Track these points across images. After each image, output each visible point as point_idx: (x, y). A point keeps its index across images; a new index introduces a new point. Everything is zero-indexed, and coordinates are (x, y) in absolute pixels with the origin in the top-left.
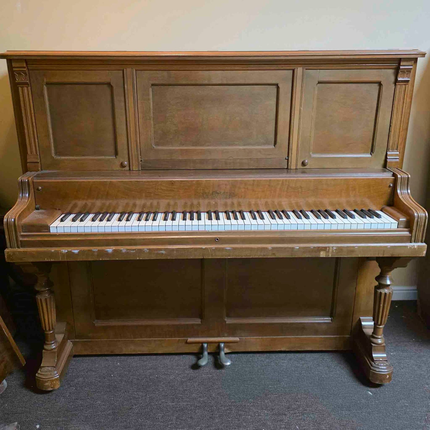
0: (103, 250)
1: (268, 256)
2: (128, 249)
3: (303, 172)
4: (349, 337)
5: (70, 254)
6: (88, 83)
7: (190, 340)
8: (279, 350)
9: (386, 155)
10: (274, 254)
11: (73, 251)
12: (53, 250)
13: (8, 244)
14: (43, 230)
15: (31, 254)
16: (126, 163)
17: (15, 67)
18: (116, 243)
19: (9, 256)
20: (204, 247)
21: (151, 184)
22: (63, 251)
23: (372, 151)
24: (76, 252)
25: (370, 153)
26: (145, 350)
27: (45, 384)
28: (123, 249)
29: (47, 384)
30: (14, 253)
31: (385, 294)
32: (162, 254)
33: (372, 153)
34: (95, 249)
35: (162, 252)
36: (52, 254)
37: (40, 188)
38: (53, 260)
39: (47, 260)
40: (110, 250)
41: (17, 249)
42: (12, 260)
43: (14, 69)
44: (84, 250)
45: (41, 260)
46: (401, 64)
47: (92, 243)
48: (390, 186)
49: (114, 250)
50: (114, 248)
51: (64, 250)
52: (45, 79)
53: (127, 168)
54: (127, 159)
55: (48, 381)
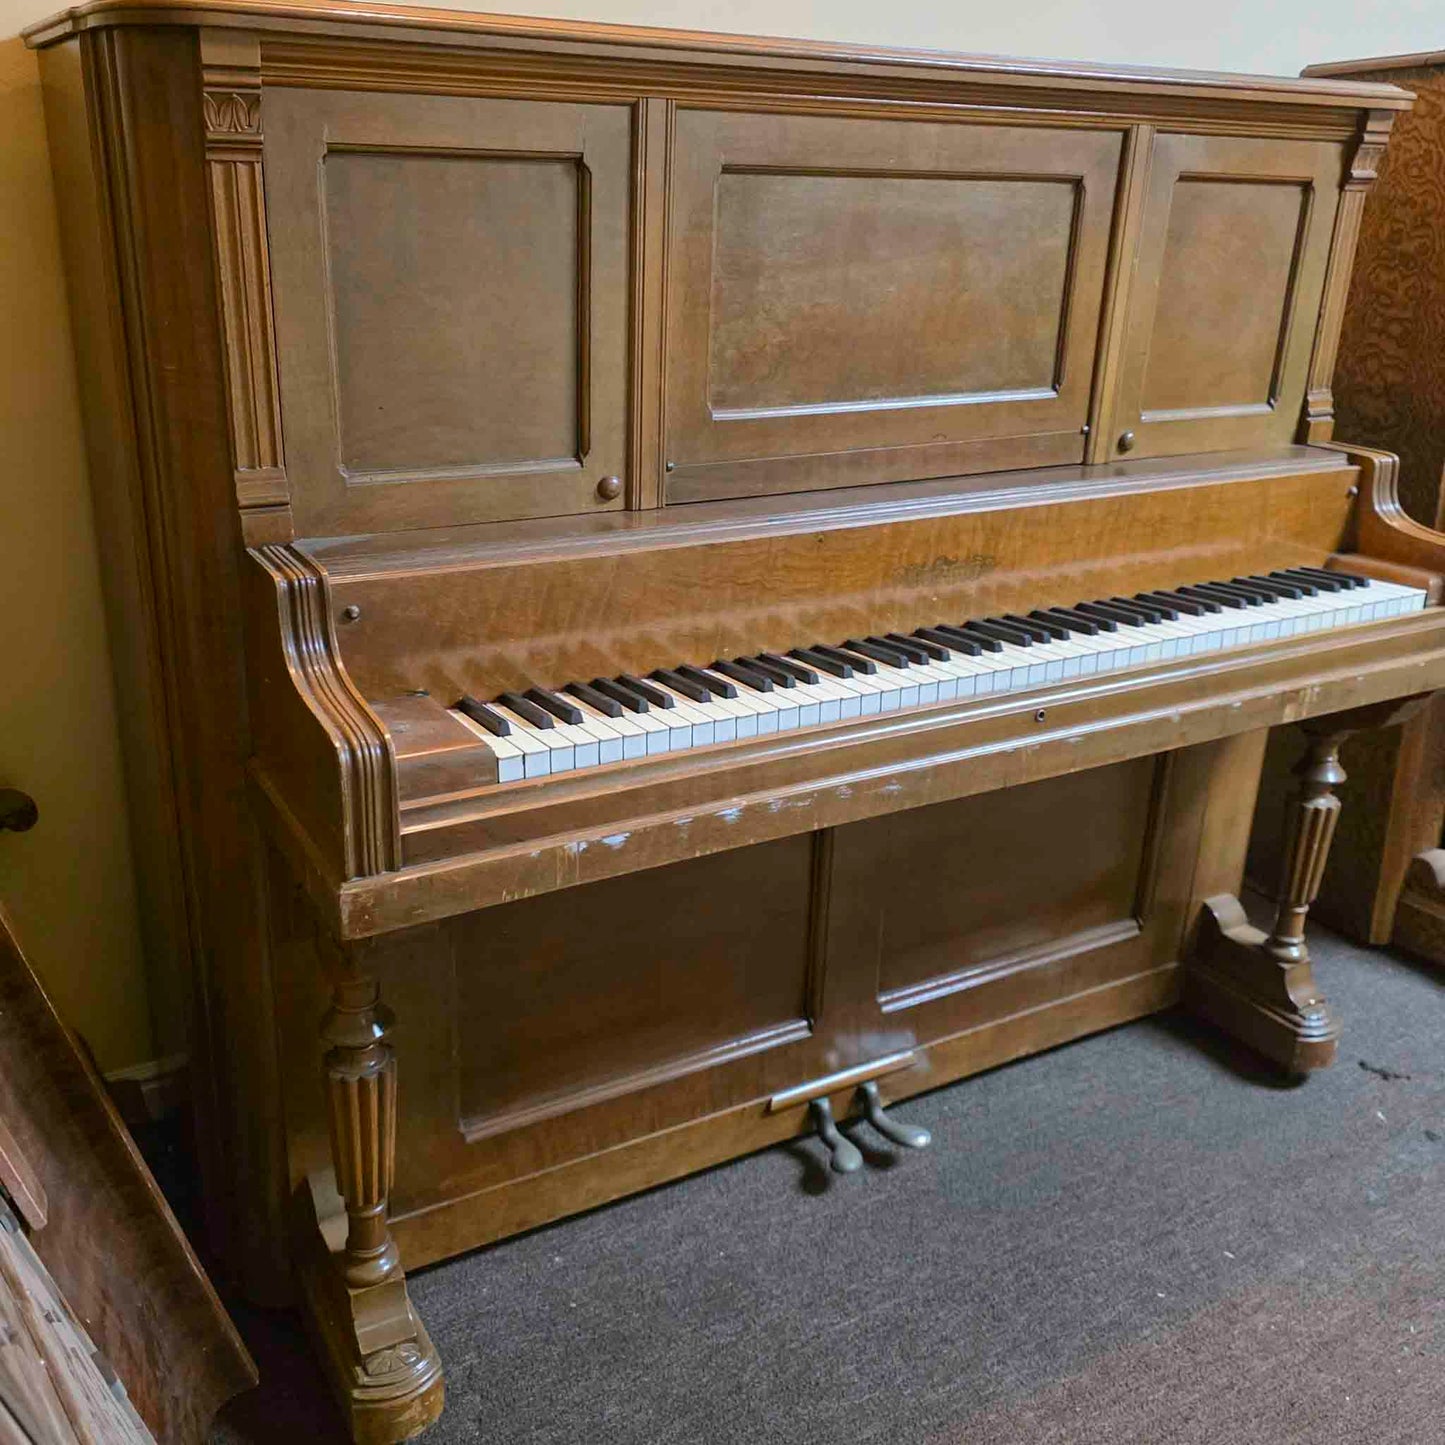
0: (709, 819)
1: (1167, 745)
2: (788, 799)
3: (1120, 473)
4: (1178, 968)
5: (597, 853)
6: (527, 154)
7: (778, 1098)
8: (1014, 1056)
9: (1305, 404)
10: (1183, 735)
11: (606, 841)
12: (533, 849)
13: (351, 866)
14: (477, 779)
15: (447, 886)
16: (615, 481)
17: (210, 67)
18: (748, 780)
19: (360, 911)
20: (1008, 746)
21: (755, 550)
22: (570, 849)
23: (1273, 393)
24: (617, 840)
25: (1266, 399)
26: (633, 1182)
27: (400, 1419)
28: (772, 797)
29: (406, 1416)
30: (379, 895)
31: (1317, 811)
32: (890, 794)
33: (1272, 401)
34: (681, 816)
35: (892, 788)
36: (529, 869)
37: (355, 609)
38: (533, 893)
39: (509, 899)
40: (730, 809)
41: (384, 878)
42: (369, 926)
43: (208, 77)
44: (645, 829)
45: (487, 902)
46: (1369, 128)
47: (666, 796)
48: (1350, 493)
49: (748, 811)
50: (745, 803)
51: (574, 843)
52: (326, 131)
53: (618, 503)
54: (619, 468)
55: (413, 1401)
